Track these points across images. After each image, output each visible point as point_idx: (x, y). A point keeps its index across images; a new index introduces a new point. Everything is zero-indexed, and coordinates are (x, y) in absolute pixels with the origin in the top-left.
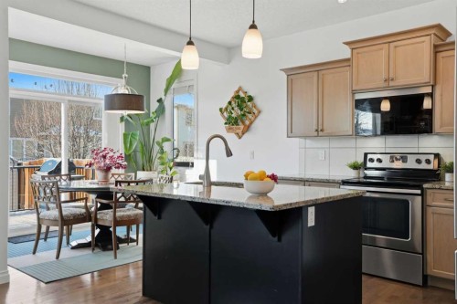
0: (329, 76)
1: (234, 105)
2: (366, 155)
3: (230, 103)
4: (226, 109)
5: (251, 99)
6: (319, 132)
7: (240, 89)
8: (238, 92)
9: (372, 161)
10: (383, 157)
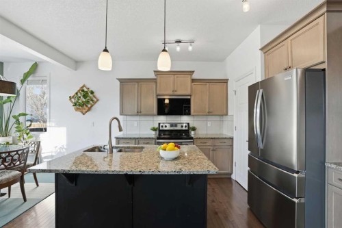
0: (144, 86)
1: (79, 95)
2: (159, 124)
3: (77, 93)
4: (73, 97)
5: (92, 93)
6: (139, 113)
7: (84, 86)
8: (82, 87)
9: (162, 127)
10: (167, 125)
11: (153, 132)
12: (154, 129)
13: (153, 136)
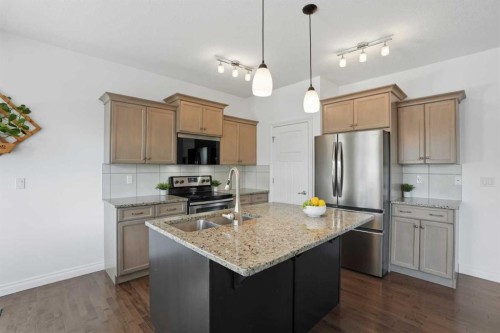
2: (171, 178)
6: (147, 161)
9: (177, 182)
10: (186, 180)
11: (164, 193)
12: (162, 187)
13: (163, 199)
